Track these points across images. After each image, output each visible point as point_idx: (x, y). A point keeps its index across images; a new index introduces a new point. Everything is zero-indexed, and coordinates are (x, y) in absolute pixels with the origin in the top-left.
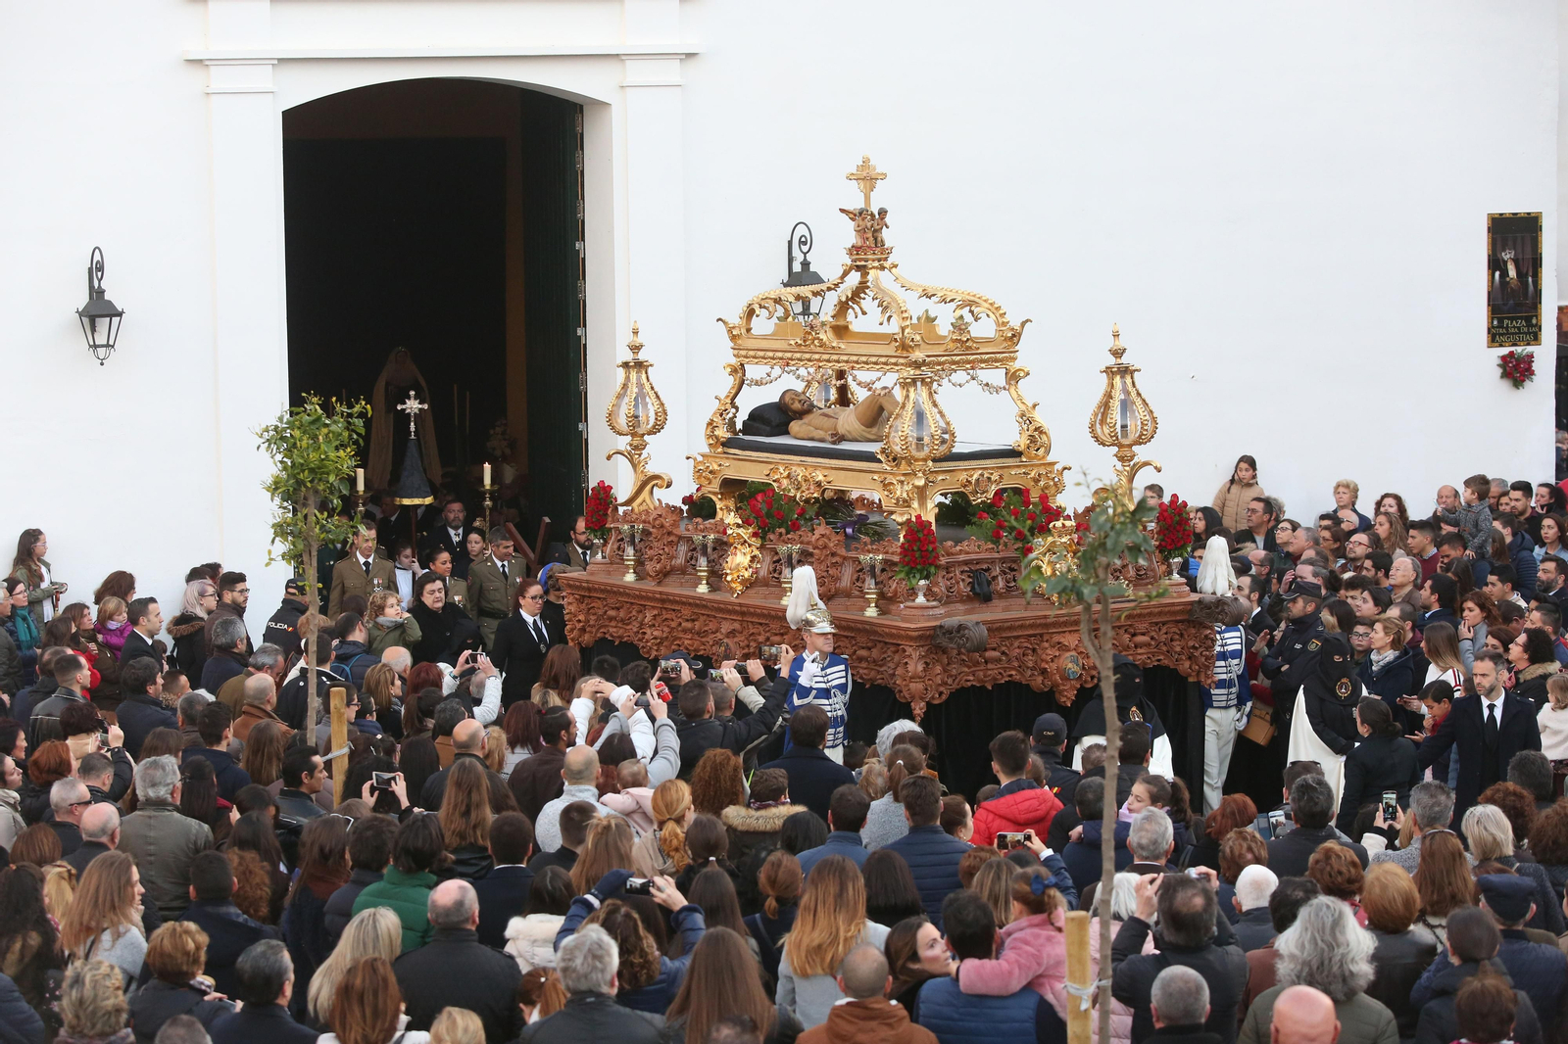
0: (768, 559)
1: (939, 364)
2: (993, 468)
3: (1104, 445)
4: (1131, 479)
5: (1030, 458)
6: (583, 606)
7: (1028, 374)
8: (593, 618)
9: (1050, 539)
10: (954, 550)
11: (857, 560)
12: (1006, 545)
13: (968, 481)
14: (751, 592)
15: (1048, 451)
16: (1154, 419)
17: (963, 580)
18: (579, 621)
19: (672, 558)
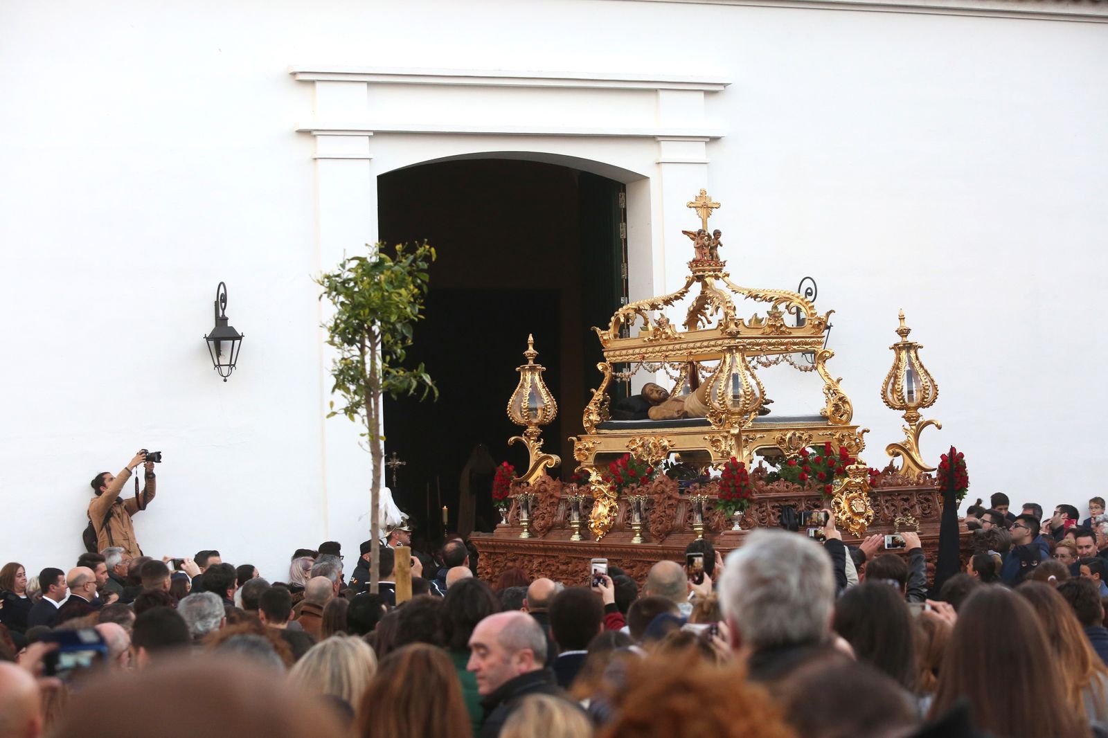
0: (623, 509)
1: (758, 344)
2: (803, 429)
3: (894, 408)
4: (917, 436)
5: (836, 423)
6: (491, 562)
7: (833, 355)
8: (497, 570)
9: (847, 480)
10: (765, 488)
11: (687, 502)
12: (810, 485)
13: (782, 438)
14: (610, 536)
15: (850, 419)
16: (935, 387)
17: (774, 514)
18: (487, 573)
19: (554, 516)
